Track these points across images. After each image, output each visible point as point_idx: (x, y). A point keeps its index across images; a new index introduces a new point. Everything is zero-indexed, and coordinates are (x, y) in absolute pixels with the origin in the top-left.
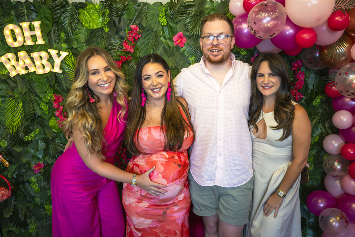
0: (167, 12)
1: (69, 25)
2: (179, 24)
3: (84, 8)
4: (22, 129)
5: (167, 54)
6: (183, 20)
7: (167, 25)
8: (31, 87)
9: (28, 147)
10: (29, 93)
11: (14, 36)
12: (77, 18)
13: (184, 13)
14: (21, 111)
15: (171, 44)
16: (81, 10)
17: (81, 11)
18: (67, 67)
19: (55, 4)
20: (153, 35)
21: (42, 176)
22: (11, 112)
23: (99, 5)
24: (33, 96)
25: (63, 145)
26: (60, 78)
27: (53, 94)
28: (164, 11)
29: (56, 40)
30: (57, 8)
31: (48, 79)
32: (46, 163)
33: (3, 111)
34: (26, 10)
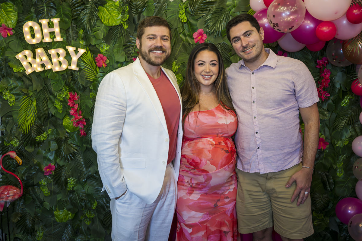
0: (187, 9)
1: (88, 23)
2: (200, 21)
3: (104, 6)
4: (35, 128)
5: (186, 51)
6: (204, 16)
7: (187, 22)
8: (46, 84)
9: (40, 148)
10: (43, 92)
11: (32, 33)
12: (97, 16)
13: (205, 9)
14: (35, 110)
15: (191, 41)
16: (100, 8)
17: (101, 8)
18: (84, 65)
19: (75, 1)
21: (52, 179)
22: (25, 110)
23: (119, 2)
24: (47, 94)
25: (75, 146)
26: (77, 75)
27: (68, 92)
28: (184, 8)
29: (74, 37)
30: (77, 5)
31: (64, 76)
32: (57, 165)
33: (17, 110)
34: (46, 8)
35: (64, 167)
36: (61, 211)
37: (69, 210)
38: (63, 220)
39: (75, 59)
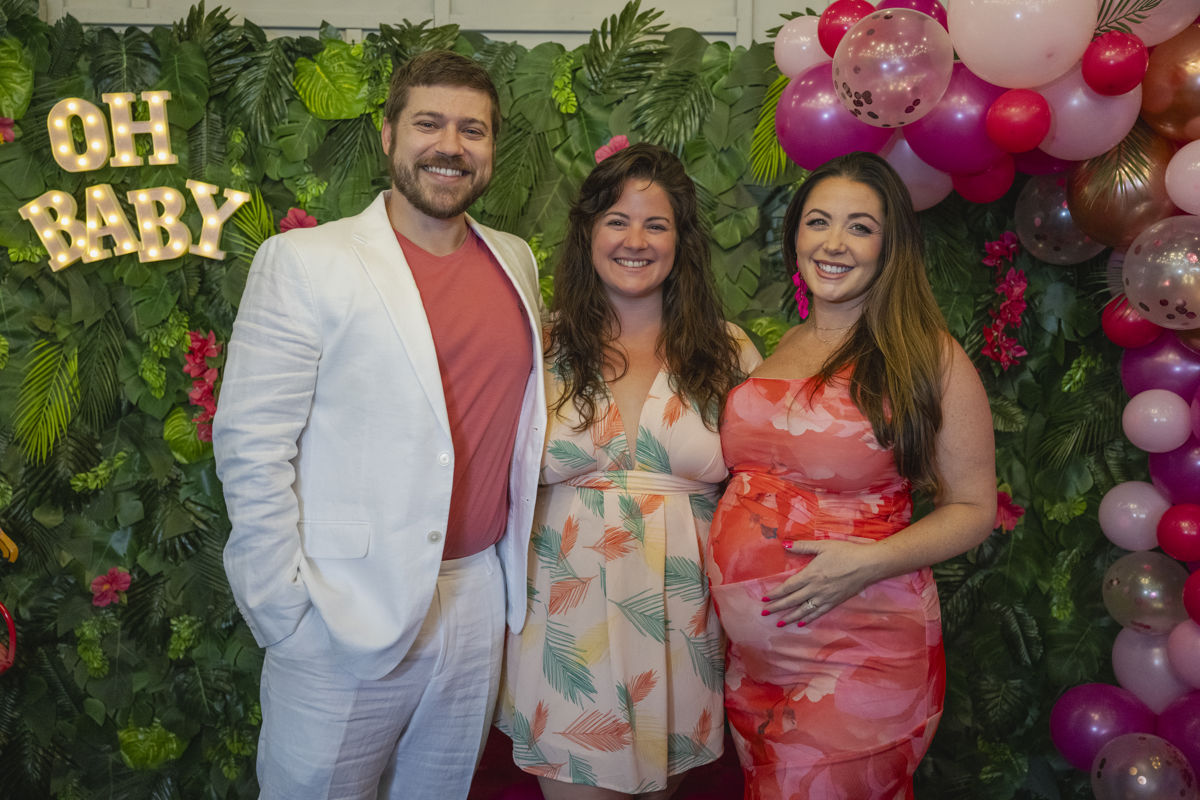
0: (579, 73)
1: (259, 108)
2: (617, 110)
3: (314, 57)
4: (71, 449)
6: (630, 97)
7: (577, 114)
8: (114, 305)
9: (82, 514)
10: (105, 329)
11: (77, 138)
12: (287, 87)
13: (632, 75)
14: (73, 388)
16: (302, 62)
17: (303, 64)
18: (243, 243)
19: (223, 40)
20: (530, 143)
21: (119, 619)
22: (40, 386)
23: (362, 46)
24: (118, 336)
25: (203, 511)
26: (217, 277)
27: (188, 331)
28: (568, 70)
29: (214, 154)
30: (227, 52)
31: (177, 279)
32: (139, 574)
33: (14, 384)
34: (128, 58)
35: (161, 580)
36: (141, 729)
37: (170, 726)
38: (149, 762)
39: (213, 221)
